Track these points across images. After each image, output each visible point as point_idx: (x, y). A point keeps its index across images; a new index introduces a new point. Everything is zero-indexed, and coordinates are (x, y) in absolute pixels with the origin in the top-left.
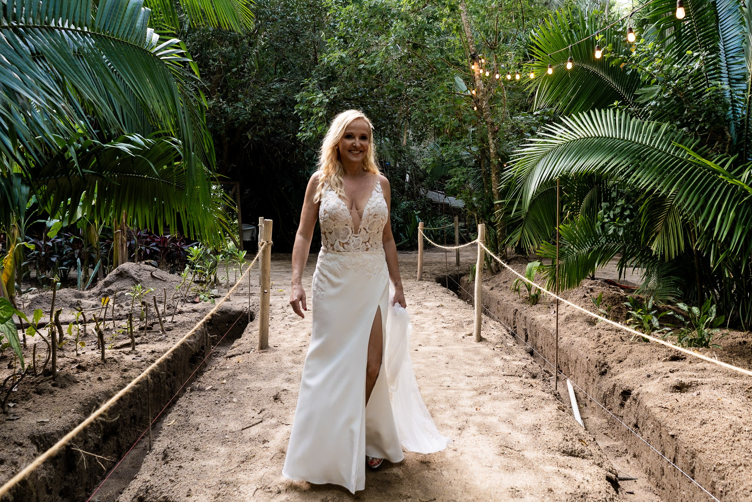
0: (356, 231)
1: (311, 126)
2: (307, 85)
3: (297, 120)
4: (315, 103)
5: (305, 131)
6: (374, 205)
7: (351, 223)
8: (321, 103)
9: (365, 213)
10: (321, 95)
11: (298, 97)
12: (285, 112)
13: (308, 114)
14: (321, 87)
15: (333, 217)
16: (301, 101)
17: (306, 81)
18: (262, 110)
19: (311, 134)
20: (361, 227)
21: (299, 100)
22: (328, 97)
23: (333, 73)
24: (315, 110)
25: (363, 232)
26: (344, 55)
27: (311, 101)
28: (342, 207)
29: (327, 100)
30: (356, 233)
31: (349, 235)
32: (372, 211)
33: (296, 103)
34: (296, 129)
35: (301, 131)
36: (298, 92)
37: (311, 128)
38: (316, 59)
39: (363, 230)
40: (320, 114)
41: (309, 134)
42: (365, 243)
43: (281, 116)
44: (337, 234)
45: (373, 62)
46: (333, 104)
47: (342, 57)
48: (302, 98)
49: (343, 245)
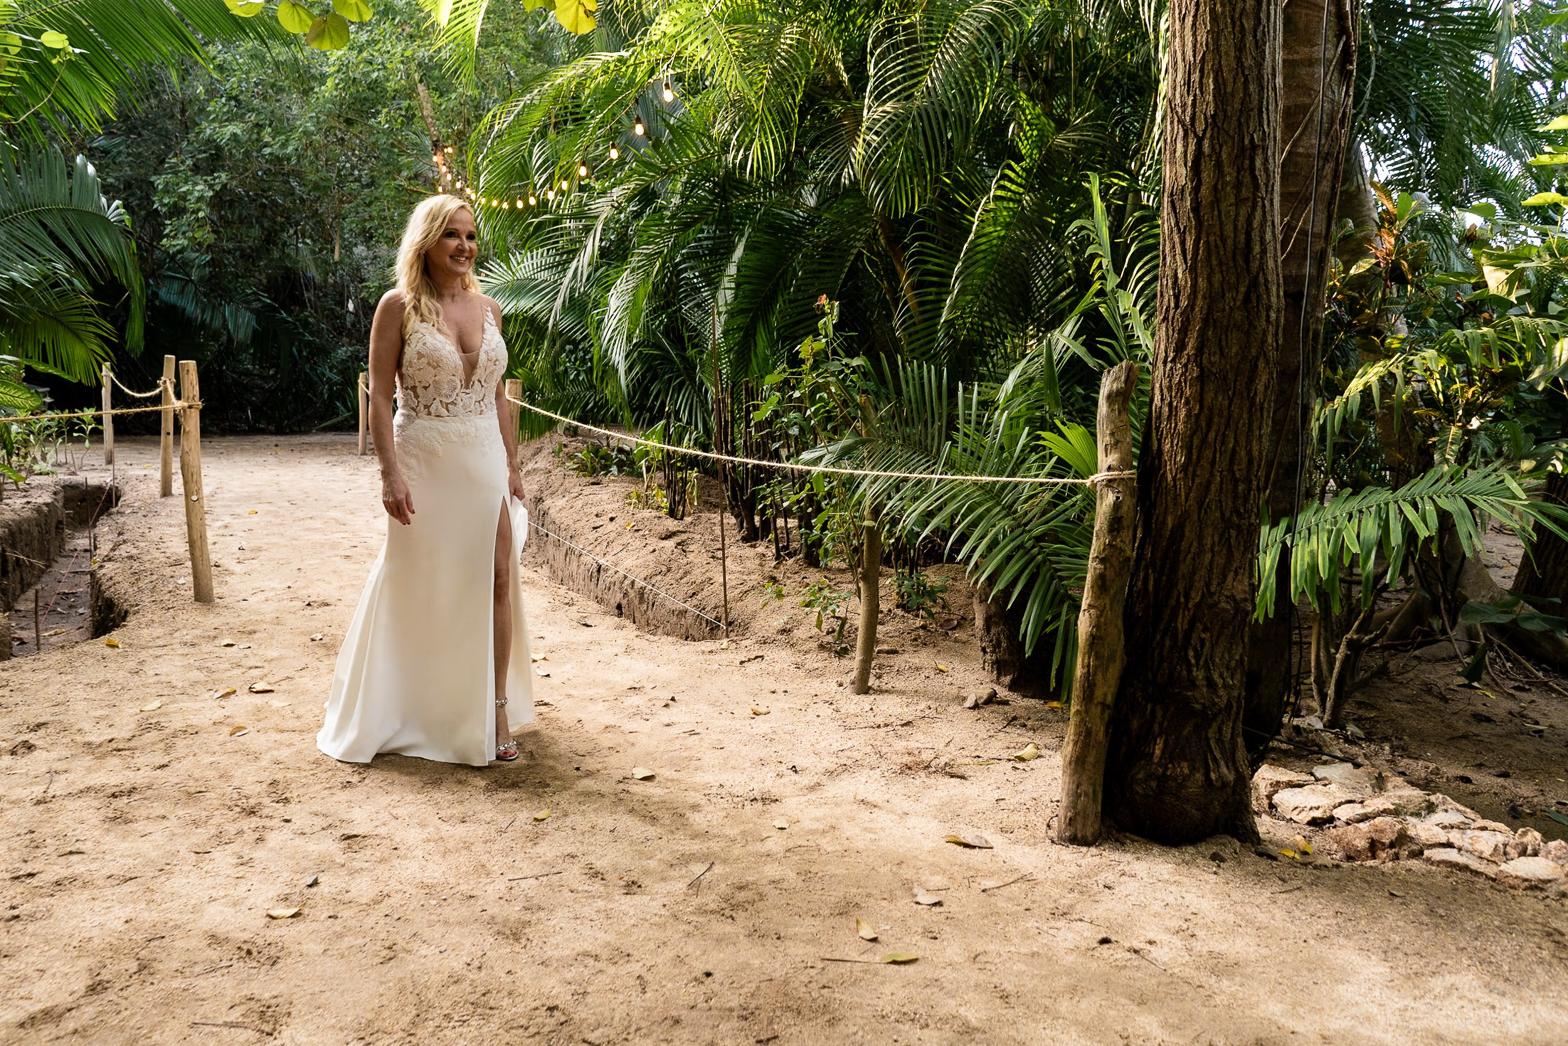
0: (466, 384)
1: (184, 229)
2: (177, 167)
3: (159, 219)
4: (193, 197)
5: (174, 237)
6: (493, 345)
8: (200, 199)
9: (482, 357)
10: (198, 188)
11: (159, 182)
13: (181, 212)
14: (200, 171)
15: (435, 362)
16: (165, 190)
17: (174, 161)
19: (186, 242)
21: (161, 187)
22: (212, 190)
23: (218, 149)
24: (191, 206)
26: (239, 132)
27: (185, 194)
29: (211, 193)
30: (467, 387)
31: (457, 391)
32: (492, 354)
33: (157, 191)
34: (161, 233)
35: (167, 236)
36: (161, 174)
37: (184, 233)
40: (201, 214)
41: (182, 242)
44: (438, 390)
45: (284, 145)
46: (220, 200)
47: (235, 134)
48: (167, 185)
49: (446, 406)
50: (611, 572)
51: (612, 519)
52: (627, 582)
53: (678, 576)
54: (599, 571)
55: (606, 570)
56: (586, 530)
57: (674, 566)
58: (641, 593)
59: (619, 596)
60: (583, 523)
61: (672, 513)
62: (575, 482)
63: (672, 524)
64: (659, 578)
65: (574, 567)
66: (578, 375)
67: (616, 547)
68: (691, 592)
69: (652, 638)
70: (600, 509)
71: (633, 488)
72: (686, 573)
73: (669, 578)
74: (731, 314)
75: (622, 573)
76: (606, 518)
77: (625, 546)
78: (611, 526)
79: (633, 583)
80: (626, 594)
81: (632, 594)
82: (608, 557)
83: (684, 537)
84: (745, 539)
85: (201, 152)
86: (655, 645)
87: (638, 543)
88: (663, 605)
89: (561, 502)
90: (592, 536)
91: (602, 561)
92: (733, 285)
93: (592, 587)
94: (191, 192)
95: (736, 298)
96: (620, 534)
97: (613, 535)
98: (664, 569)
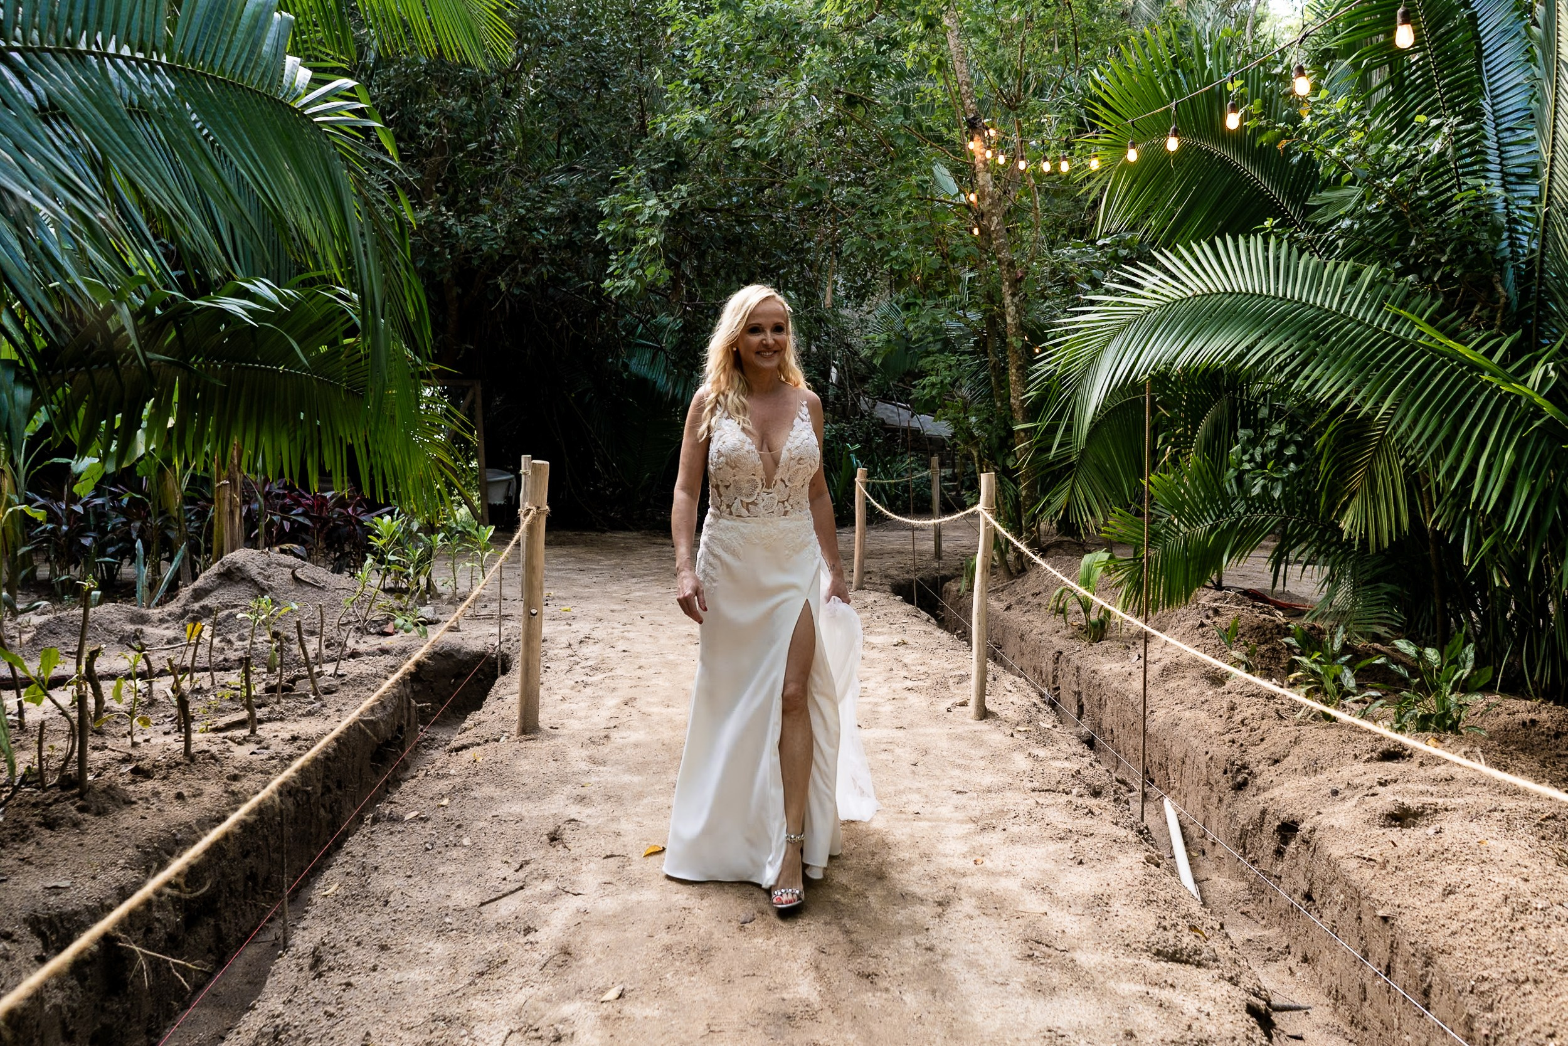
0: (768, 483)
1: (632, 265)
2: (625, 180)
3: (602, 252)
4: (642, 219)
5: (620, 277)
6: (797, 443)
7: (761, 472)
8: (654, 218)
9: (784, 455)
10: (654, 201)
11: (604, 205)
12: (577, 236)
13: (627, 241)
14: (654, 185)
15: (733, 462)
16: (612, 214)
17: (622, 172)
18: (531, 231)
19: (633, 283)
20: (777, 477)
21: (606, 210)
22: (668, 206)
23: (680, 154)
24: (640, 233)
25: (780, 485)
26: (702, 119)
27: (632, 214)
28: (747, 447)
29: (666, 213)
30: (768, 487)
32: (795, 453)
33: (601, 216)
34: (601, 273)
35: (611, 275)
36: (606, 193)
37: (632, 271)
38: (643, 126)
40: (653, 243)
41: (628, 282)
42: (783, 502)
43: (570, 244)
44: (739, 490)
45: (763, 133)
46: (678, 220)
47: (697, 122)
48: (613, 207)
49: (747, 506)
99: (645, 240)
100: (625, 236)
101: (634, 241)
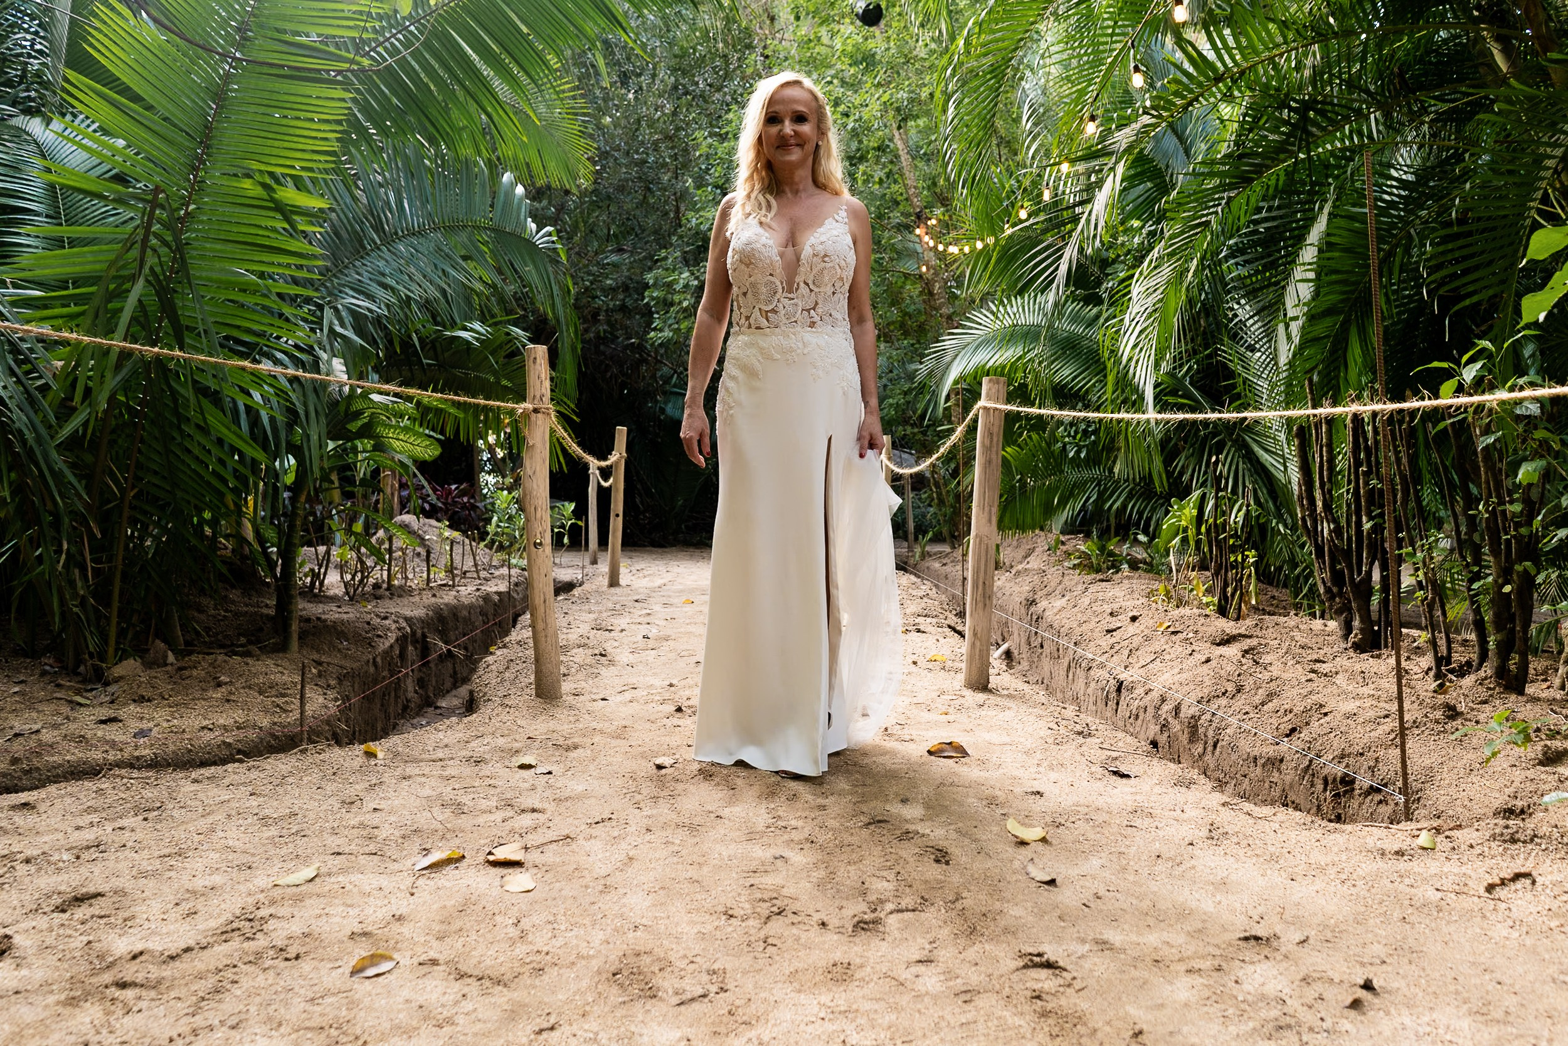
0: (790, 286)
1: (670, 322)
2: (666, 258)
3: (648, 313)
4: (678, 287)
5: (661, 330)
7: (780, 272)
8: (686, 286)
10: (686, 275)
11: (650, 278)
12: (629, 301)
13: (667, 304)
14: (686, 263)
15: (748, 259)
16: (655, 285)
17: (663, 253)
18: (594, 297)
20: (799, 279)
21: (651, 282)
22: (697, 278)
24: (676, 298)
25: (804, 290)
27: (669, 285)
28: (764, 240)
29: (695, 283)
30: (790, 291)
31: (778, 296)
32: (821, 250)
33: (647, 286)
34: (648, 326)
35: (655, 329)
36: (650, 269)
37: (670, 326)
38: (678, 218)
39: (802, 285)
40: (685, 304)
41: (667, 334)
42: (808, 311)
43: (623, 308)
44: (756, 294)
48: (656, 279)
49: (766, 314)
50: (1140, 691)
51: (1134, 619)
52: (1166, 707)
53: (1257, 700)
54: (1119, 690)
55: (1131, 689)
56: (1096, 634)
57: (1248, 683)
58: (1193, 727)
59: (1153, 730)
60: (1092, 625)
61: (1222, 611)
62: (1075, 578)
63: (1227, 626)
64: (1223, 701)
65: (1080, 685)
66: (1078, 452)
67: (1144, 656)
68: (1286, 728)
69: (1259, 811)
70: (1115, 606)
71: (1156, 585)
72: (1271, 696)
73: (1240, 702)
74: (1312, 318)
75: (1155, 695)
76: (1124, 619)
77: (1158, 655)
78: (1132, 629)
79: (1177, 709)
80: (1164, 727)
81: (1176, 726)
82: (1131, 671)
83: (1254, 642)
84: (1359, 648)
85: (688, 244)
86: (1267, 826)
87: (1179, 650)
88: (1234, 748)
89: (1060, 603)
90: (1106, 642)
91: (1122, 677)
92: (1311, 275)
93: (1109, 713)
94: (676, 281)
95: (1316, 295)
96: (1147, 639)
97: (1137, 641)
98: (1231, 687)
99: (680, 303)
100: (665, 300)
101: (672, 304)
